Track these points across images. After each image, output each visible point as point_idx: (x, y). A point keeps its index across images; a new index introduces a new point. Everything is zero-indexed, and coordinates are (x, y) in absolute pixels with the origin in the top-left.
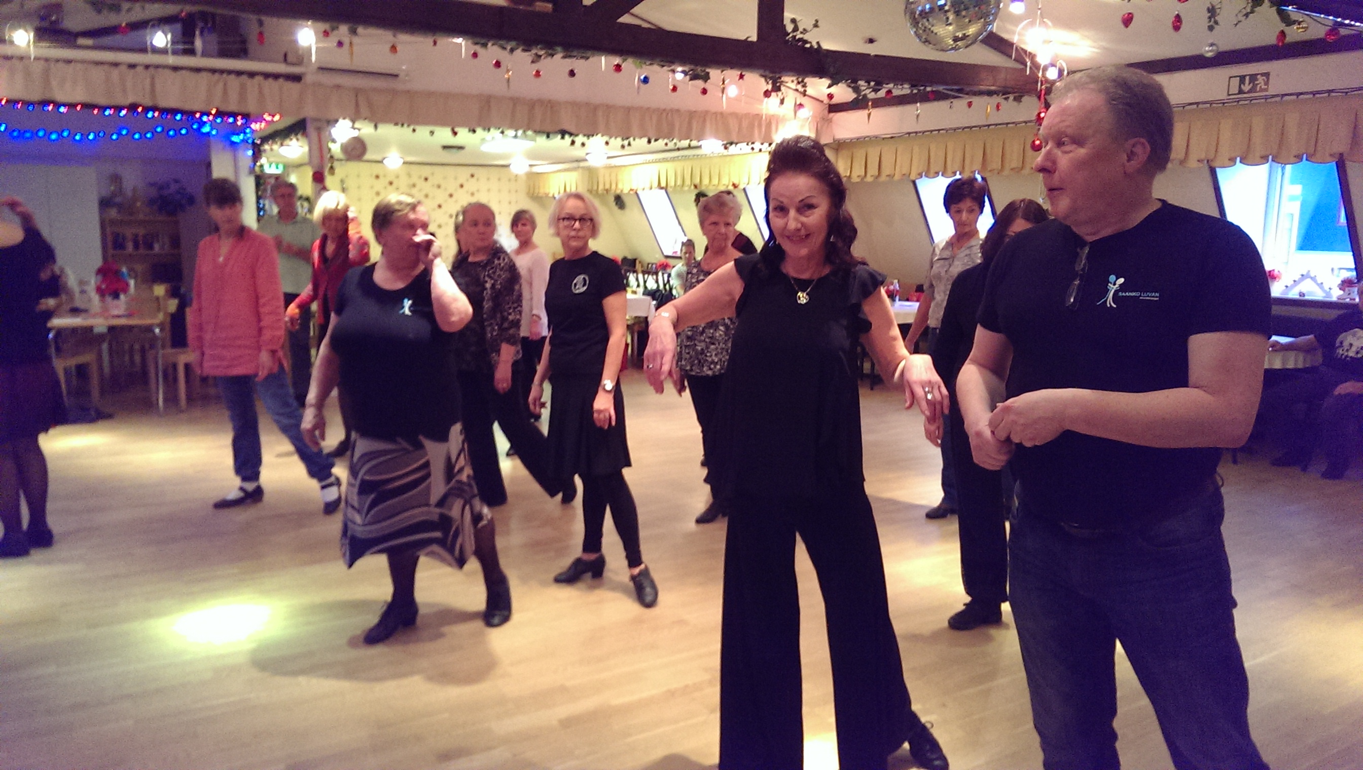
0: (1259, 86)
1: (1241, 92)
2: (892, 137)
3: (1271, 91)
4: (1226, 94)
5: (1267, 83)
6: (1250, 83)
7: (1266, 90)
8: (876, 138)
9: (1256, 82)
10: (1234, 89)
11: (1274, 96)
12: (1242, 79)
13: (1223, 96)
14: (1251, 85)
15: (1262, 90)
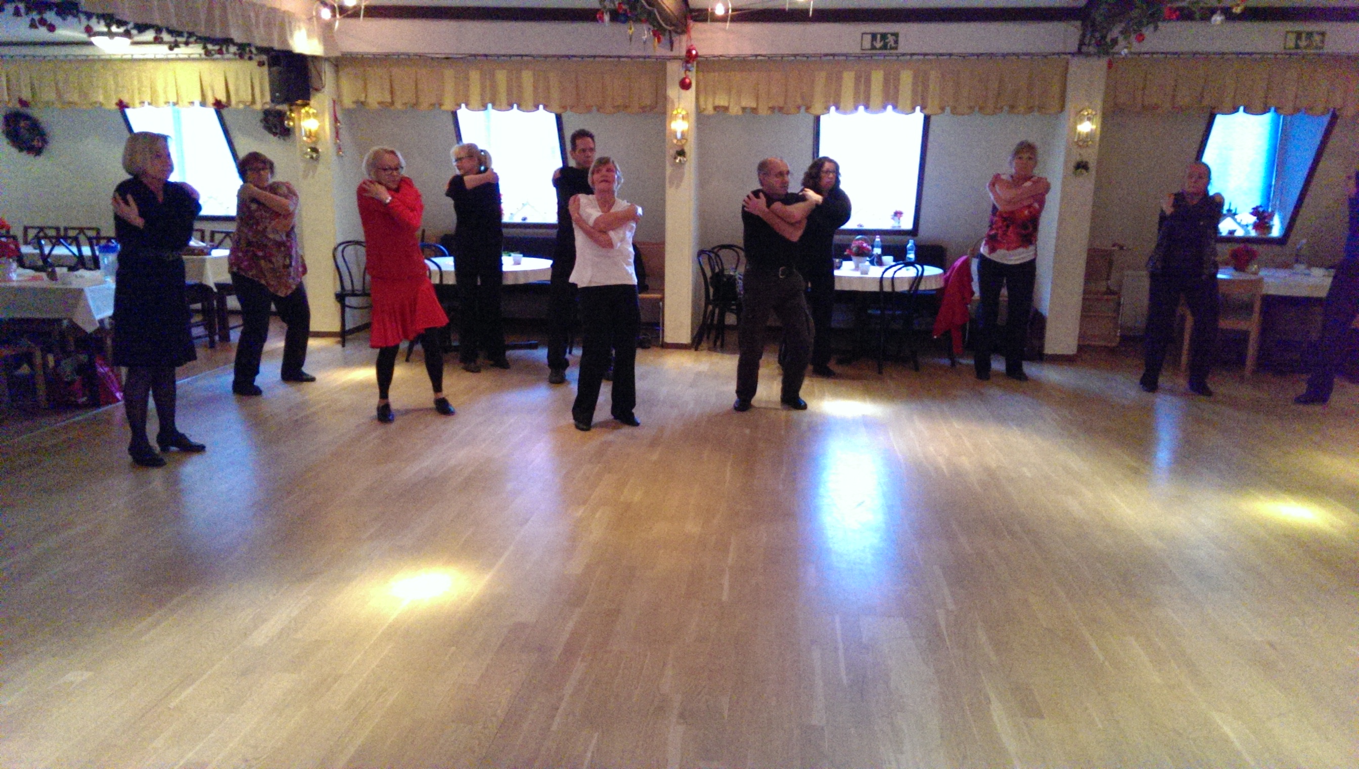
1: (873, 48)
2: (447, 58)
3: (901, 50)
4: (859, 48)
5: (896, 42)
7: (896, 48)
8: (420, 56)
9: (887, 41)
10: (867, 44)
11: (904, 55)
13: (858, 51)
14: (882, 43)
15: (891, 48)
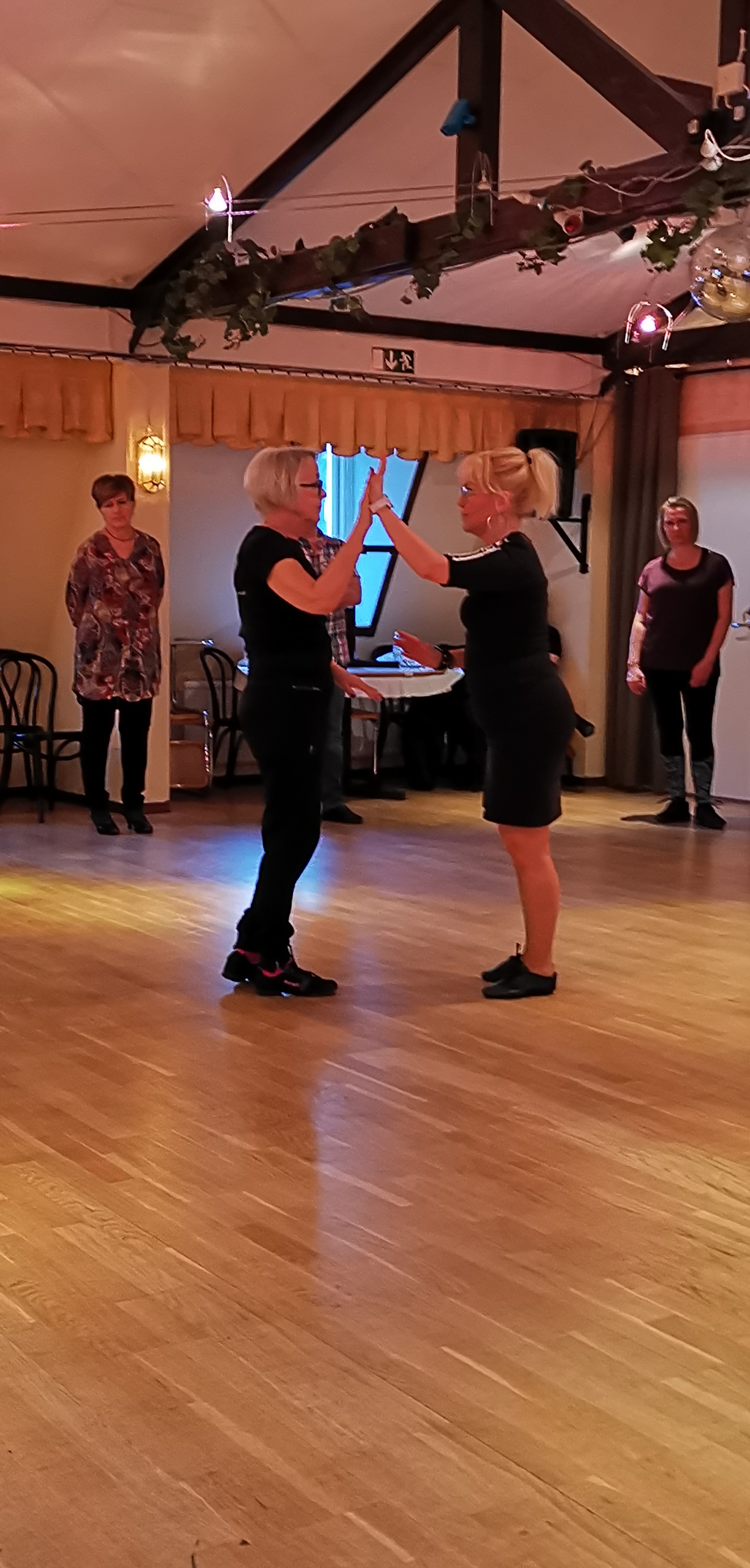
0: (403, 365)
6: (394, 360)
12: (386, 351)
